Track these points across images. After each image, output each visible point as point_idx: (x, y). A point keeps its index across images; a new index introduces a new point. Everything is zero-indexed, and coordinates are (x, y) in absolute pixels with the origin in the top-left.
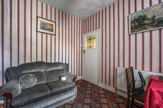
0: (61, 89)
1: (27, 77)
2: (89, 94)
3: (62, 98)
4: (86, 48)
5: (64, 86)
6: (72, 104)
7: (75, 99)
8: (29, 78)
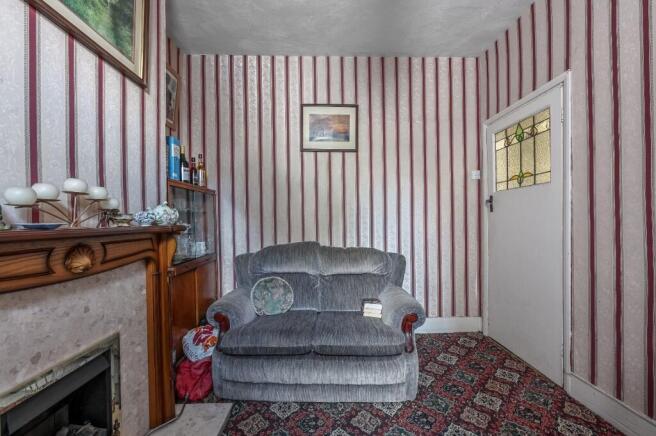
0: (342, 344)
1: (268, 285)
2: (482, 410)
3: (349, 376)
4: (502, 187)
5: (357, 338)
6: (387, 416)
7: (407, 405)
8: (273, 288)
